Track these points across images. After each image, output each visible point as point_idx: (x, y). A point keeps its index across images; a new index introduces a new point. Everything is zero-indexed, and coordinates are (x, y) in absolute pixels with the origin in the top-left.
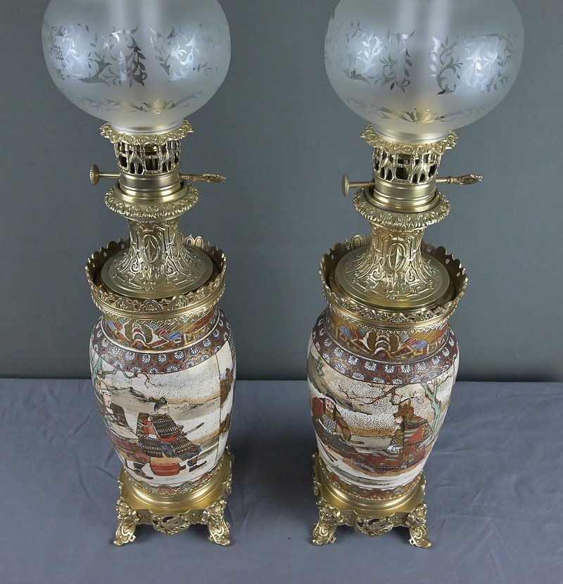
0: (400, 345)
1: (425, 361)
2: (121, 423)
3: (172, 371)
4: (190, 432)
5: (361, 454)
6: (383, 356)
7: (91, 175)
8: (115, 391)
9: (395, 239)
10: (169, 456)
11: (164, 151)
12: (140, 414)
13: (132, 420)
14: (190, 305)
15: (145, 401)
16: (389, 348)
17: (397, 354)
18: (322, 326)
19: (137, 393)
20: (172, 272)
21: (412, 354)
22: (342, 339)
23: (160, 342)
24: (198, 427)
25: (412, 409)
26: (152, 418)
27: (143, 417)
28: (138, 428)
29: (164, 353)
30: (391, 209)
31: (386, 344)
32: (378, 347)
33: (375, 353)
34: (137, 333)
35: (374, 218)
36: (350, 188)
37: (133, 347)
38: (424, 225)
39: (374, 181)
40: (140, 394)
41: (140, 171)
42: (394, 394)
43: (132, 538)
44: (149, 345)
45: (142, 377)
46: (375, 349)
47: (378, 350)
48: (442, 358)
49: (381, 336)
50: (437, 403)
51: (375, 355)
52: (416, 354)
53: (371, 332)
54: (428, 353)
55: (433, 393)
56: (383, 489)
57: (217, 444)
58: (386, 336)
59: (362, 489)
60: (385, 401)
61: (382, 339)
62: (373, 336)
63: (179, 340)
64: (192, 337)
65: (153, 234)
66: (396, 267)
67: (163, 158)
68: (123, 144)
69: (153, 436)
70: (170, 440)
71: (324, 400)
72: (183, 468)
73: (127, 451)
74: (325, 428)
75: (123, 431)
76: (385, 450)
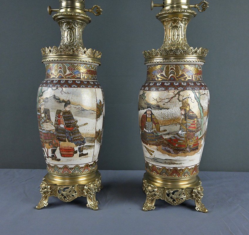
0: (180, 72)
1: (193, 82)
3: (74, 87)
4: (81, 126)
5: (166, 139)
6: (173, 79)
8: (47, 100)
9: (174, 25)
10: (69, 141)
12: (57, 111)
13: (53, 116)
14: (84, 55)
15: (60, 102)
16: (175, 74)
17: (179, 77)
21: (186, 78)
22: (154, 78)
23: (70, 74)
24: (85, 124)
25: (189, 105)
26: (63, 113)
27: (58, 112)
28: (56, 120)
29: (71, 80)
31: (174, 72)
32: (170, 74)
34: (60, 69)
37: (57, 78)
38: (186, 11)
39: (164, 3)
40: (58, 98)
42: (179, 95)
43: (46, 204)
44: (65, 76)
45: (60, 89)
47: (170, 76)
48: (201, 84)
49: (171, 67)
50: (201, 106)
51: (169, 79)
52: (188, 79)
53: (166, 66)
54: (194, 80)
55: (198, 98)
56: (179, 169)
57: (93, 144)
58: (174, 66)
59: (168, 169)
60: (175, 99)
61: (172, 69)
62: (167, 68)
63: (78, 75)
64: (84, 76)
65: (71, 29)
66: (176, 40)
69: (62, 126)
70: (71, 129)
71: (146, 113)
72: (76, 152)
73: (49, 141)
74: (147, 131)
75: (48, 126)
76: (177, 134)
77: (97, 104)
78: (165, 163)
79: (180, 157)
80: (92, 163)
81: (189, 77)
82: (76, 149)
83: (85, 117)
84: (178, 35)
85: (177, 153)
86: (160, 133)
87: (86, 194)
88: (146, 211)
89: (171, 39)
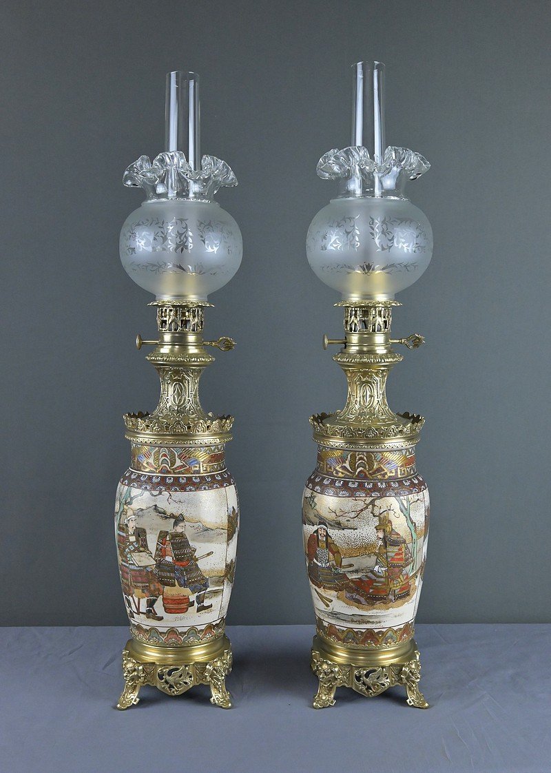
0: (375, 464)
1: (397, 481)
2: (141, 549)
3: (191, 490)
4: (202, 557)
5: (352, 581)
6: (362, 476)
7: (137, 341)
8: (140, 513)
9: (364, 379)
10: (181, 585)
11: (194, 317)
12: (161, 532)
13: (152, 542)
14: (207, 432)
15: (166, 518)
16: (367, 467)
17: (374, 473)
19: (160, 510)
21: (386, 473)
22: (330, 470)
23: (181, 467)
24: (208, 554)
25: (390, 522)
26: (170, 536)
27: (163, 535)
28: (157, 549)
29: (184, 477)
30: (361, 352)
31: (364, 464)
32: (358, 467)
33: (356, 473)
34: (164, 458)
35: (349, 359)
36: (329, 343)
37: (159, 472)
38: (383, 361)
40: (162, 511)
41: (176, 330)
42: (374, 506)
43: (135, 701)
44: (172, 469)
45: (166, 494)
46: (356, 470)
47: (358, 470)
48: (412, 483)
49: (360, 456)
50: (412, 523)
51: (356, 476)
52: (389, 475)
53: (351, 453)
54: (400, 476)
55: (406, 509)
56: (376, 631)
57: (221, 588)
58: (364, 455)
59: (357, 633)
60: (367, 513)
61: (361, 459)
62: (353, 457)
63: (196, 467)
64: (206, 468)
65: (181, 381)
66: (367, 404)
67: (194, 321)
68: (166, 310)
69: (169, 559)
70: (184, 563)
71: (317, 531)
72: (192, 604)
73: (143, 585)
74: (320, 564)
75: (142, 559)
76: (372, 572)
77: (229, 516)
78: (352, 621)
79: (377, 611)
80: (218, 622)
81: (391, 472)
82: (193, 598)
83: (208, 541)
84: (371, 396)
85: (373, 604)
86: (343, 570)
87: (209, 679)
88: (320, 708)
89: (360, 401)
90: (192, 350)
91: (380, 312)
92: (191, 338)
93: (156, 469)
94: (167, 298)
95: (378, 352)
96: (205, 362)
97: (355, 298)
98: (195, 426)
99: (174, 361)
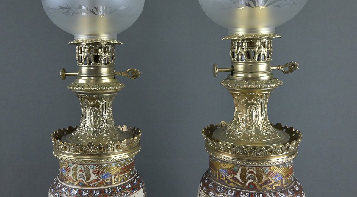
0: (264, 177)
1: (283, 191)
6: (253, 187)
7: (61, 74)
9: (250, 102)
11: (105, 52)
14: (117, 151)
16: (257, 179)
17: (263, 185)
18: (206, 177)
20: (107, 133)
21: (273, 185)
22: (222, 179)
23: (95, 180)
29: (98, 189)
30: (246, 79)
31: (254, 177)
32: (248, 179)
33: (247, 185)
34: (80, 173)
35: (236, 85)
36: (219, 71)
37: (77, 185)
39: (232, 67)
41: (90, 63)
44: (88, 183)
46: (246, 182)
47: (248, 182)
48: (295, 191)
49: (250, 170)
51: (247, 187)
52: (276, 186)
53: (242, 167)
54: (284, 186)
58: (253, 169)
61: (251, 172)
62: (244, 171)
63: (109, 180)
64: (118, 179)
65: (96, 106)
66: (253, 122)
67: (104, 56)
68: (81, 47)
81: (277, 183)
84: (257, 116)
90: (105, 80)
91: (264, 43)
92: (104, 70)
93: (75, 182)
94: (83, 38)
95: (262, 78)
96: (115, 89)
97: (241, 32)
98: (106, 146)
99: (87, 91)
